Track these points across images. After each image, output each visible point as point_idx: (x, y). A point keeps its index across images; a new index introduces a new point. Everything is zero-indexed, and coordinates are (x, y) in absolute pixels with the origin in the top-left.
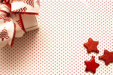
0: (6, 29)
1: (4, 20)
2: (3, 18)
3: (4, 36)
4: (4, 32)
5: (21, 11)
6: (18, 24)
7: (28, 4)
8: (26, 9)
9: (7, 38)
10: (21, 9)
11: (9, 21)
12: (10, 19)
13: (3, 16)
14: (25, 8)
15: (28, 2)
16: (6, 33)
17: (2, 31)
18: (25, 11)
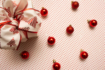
0: (14, 39)
1: (14, 32)
2: (13, 31)
3: (12, 44)
4: (13, 41)
5: (25, 29)
6: (24, 34)
7: (31, 25)
8: (29, 29)
9: (14, 45)
10: (26, 28)
11: (17, 33)
12: (18, 31)
13: (13, 30)
14: (28, 27)
15: (31, 24)
16: (14, 42)
17: (11, 40)
18: (28, 30)
